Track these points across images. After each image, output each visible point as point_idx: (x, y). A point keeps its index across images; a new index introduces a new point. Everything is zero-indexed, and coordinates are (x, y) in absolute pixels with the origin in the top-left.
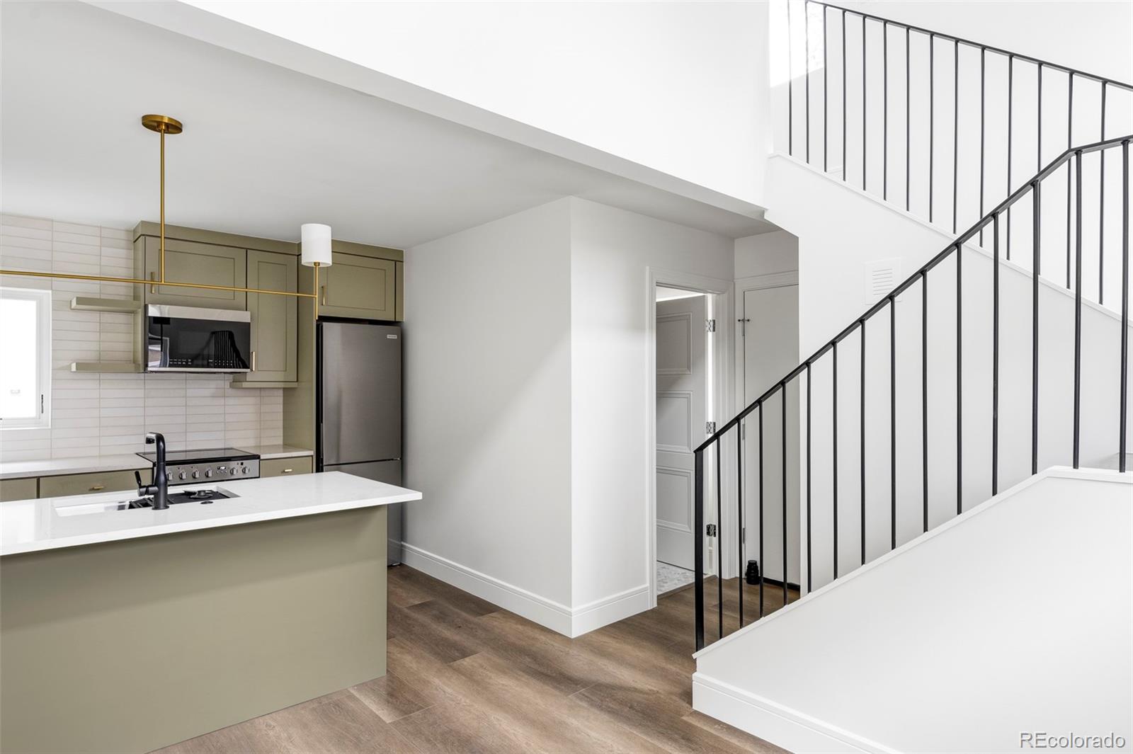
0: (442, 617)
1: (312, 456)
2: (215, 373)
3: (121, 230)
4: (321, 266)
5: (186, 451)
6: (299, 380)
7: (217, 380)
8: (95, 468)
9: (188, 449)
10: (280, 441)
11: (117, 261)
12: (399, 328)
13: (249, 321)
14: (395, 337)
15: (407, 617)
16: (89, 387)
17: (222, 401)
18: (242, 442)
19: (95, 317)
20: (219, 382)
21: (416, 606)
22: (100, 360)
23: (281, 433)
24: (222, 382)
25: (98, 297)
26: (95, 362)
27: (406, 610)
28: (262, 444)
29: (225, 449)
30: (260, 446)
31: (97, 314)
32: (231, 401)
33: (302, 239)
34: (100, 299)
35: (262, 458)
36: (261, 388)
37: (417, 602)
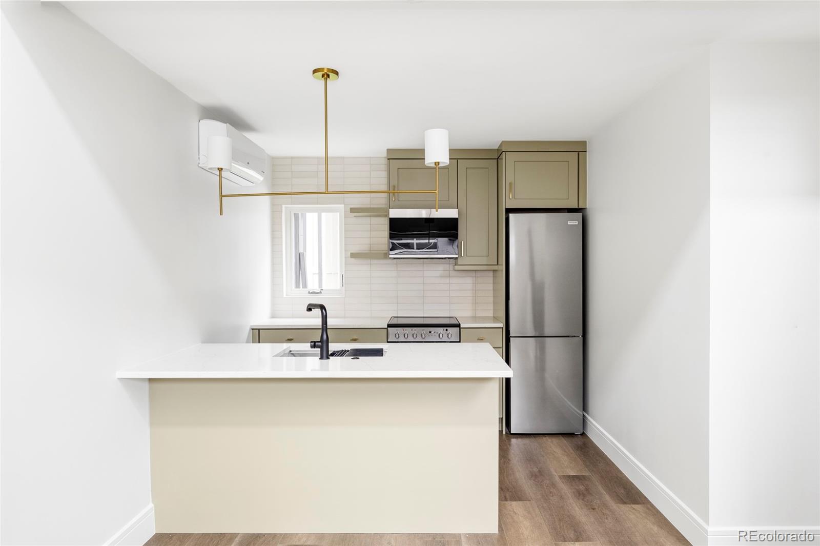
0: (584, 495)
1: (502, 328)
2: (442, 258)
3: (382, 158)
4: (440, 165)
5: (424, 317)
6: (499, 263)
7: (444, 264)
8: (353, 325)
9: (425, 316)
10: (491, 314)
11: (379, 180)
12: (581, 214)
13: (457, 217)
14: (576, 223)
15: (553, 485)
16: (363, 269)
17: (447, 280)
18: (462, 312)
19: (367, 220)
20: (445, 265)
21: (569, 477)
22: (370, 250)
23: (491, 307)
24: (448, 265)
25: (369, 207)
26: (369, 252)
27: (557, 479)
28: (477, 316)
29: (450, 318)
30: (476, 317)
31: (368, 219)
32: (454, 280)
33: (426, 146)
34: (370, 208)
35: (461, 327)
36: (476, 270)
37: (572, 473)
